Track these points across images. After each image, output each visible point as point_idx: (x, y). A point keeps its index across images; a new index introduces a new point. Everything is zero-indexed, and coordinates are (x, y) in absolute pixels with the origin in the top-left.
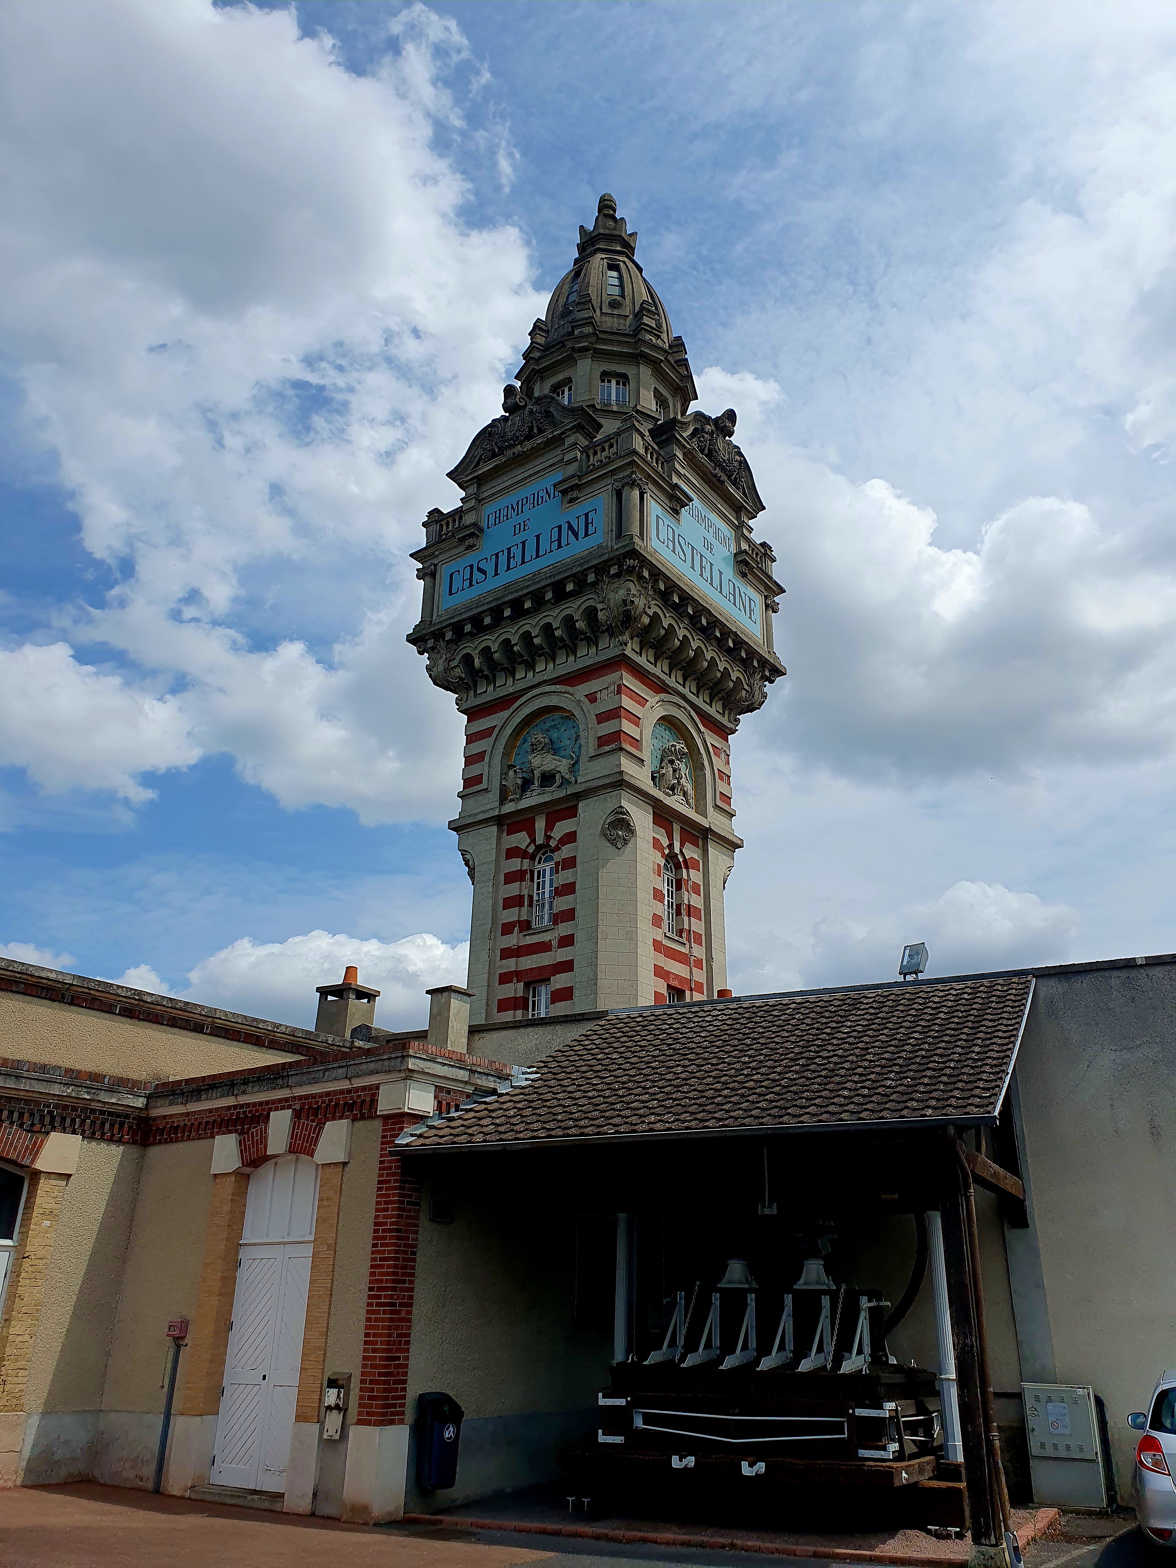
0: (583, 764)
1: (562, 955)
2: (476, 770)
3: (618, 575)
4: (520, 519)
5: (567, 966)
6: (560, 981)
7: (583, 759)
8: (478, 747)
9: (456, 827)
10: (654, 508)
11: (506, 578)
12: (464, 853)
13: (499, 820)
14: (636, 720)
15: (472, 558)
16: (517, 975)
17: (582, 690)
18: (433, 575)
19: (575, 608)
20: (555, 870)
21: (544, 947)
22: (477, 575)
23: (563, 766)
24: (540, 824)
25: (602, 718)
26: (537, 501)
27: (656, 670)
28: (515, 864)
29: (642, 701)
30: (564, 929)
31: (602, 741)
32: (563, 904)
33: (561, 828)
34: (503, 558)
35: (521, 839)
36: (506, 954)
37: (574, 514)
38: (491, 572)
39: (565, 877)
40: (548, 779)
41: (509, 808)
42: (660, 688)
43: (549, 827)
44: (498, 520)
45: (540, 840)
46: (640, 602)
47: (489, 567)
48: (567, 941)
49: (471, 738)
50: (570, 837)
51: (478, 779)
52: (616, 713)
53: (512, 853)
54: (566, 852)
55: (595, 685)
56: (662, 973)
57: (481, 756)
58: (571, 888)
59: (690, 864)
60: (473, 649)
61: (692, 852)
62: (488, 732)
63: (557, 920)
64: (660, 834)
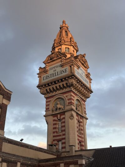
0: (66, 107)
1: (64, 137)
2: (48, 107)
3: (71, 78)
4: (55, 69)
5: (64, 139)
6: (63, 141)
7: (66, 106)
8: (48, 104)
9: (45, 116)
10: (76, 68)
11: (52, 78)
12: (46, 120)
13: (52, 115)
14: (73, 100)
15: (47, 75)
16: (56, 140)
17: (65, 95)
18: (41, 77)
19: (64, 83)
20: (62, 123)
21: (60, 136)
22: (48, 77)
23: (62, 107)
24: (59, 116)
25: (68, 100)
26: (57, 67)
27: (76, 92)
28: (55, 122)
29: (74, 97)
30: (64, 133)
31: (69, 103)
32: (63, 129)
33: (62, 117)
34: (52, 75)
35: (56, 118)
36: (54, 136)
37: (63, 69)
38: (50, 77)
39: (63, 124)
40: (60, 109)
41: (54, 113)
42: (76, 95)
43: (60, 116)
44: (51, 69)
45: (59, 118)
46: (74, 82)
47: (50, 76)
48: (64, 135)
49: (47, 102)
50: (64, 118)
51: (48, 108)
52: (71, 99)
53: (54, 120)
54: (63, 120)
55: (67, 95)
56: (78, 140)
57: (49, 105)
58: (64, 126)
59: (81, 122)
60: (48, 88)
61: (81, 120)
62: (50, 101)
63: (62, 131)
64: (77, 118)
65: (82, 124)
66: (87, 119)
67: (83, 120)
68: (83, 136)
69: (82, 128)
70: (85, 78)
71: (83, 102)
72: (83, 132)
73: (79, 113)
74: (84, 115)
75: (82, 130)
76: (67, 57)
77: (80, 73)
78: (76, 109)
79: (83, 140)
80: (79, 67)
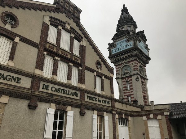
0: (132, 72)
1: (132, 93)
3: (135, 50)
4: (121, 44)
5: (133, 94)
6: (132, 96)
9: (116, 79)
10: (138, 42)
11: (120, 51)
12: (117, 82)
13: (121, 78)
14: (137, 66)
15: (115, 48)
16: (126, 95)
17: (131, 63)
18: (110, 50)
19: (129, 54)
20: (129, 84)
21: (129, 92)
22: (116, 50)
23: (129, 72)
24: (127, 79)
25: (134, 66)
26: (123, 42)
27: (138, 60)
28: (124, 83)
29: (138, 64)
30: (132, 90)
31: (134, 69)
32: (131, 87)
33: (130, 79)
34: (119, 49)
35: (124, 80)
36: (124, 93)
37: (128, 43)
38: (118, 50)
39: (131, 84)
40: (127, 73)
41: (123, 77)
42: (139, 62)
43: (128, 79)
44: (118, 44)
45: (127, 80)
46: (138, 53)
47: (118, 49)
48: (132, 92)
49: (116, 69)
50: (131, 80)
51: (118, 73)
53: (123, 82)
54: (131, 82)
55: (132, 63)
56: (143, 95)
57: (118, 71)
58: (132, 86)
59: (144, 82)
60: (116, 59)
61: (144, 81)
62: (119, 68)
63: (131, 89)
64: (141, 79)
65: (144, 84)
66: (147, 80)
67: (145, 81)
68: (146, 92)
69: (145, 87)
70: (145, 49)
71: (144, 67)
72: (145, 89)
73: (142, 75)
74: (145, 77)
75: (145, 88)
76: (130, 34)
77: (141, 45)
78: (140, 73)
79: (146, 95)
80: (140, 41)
